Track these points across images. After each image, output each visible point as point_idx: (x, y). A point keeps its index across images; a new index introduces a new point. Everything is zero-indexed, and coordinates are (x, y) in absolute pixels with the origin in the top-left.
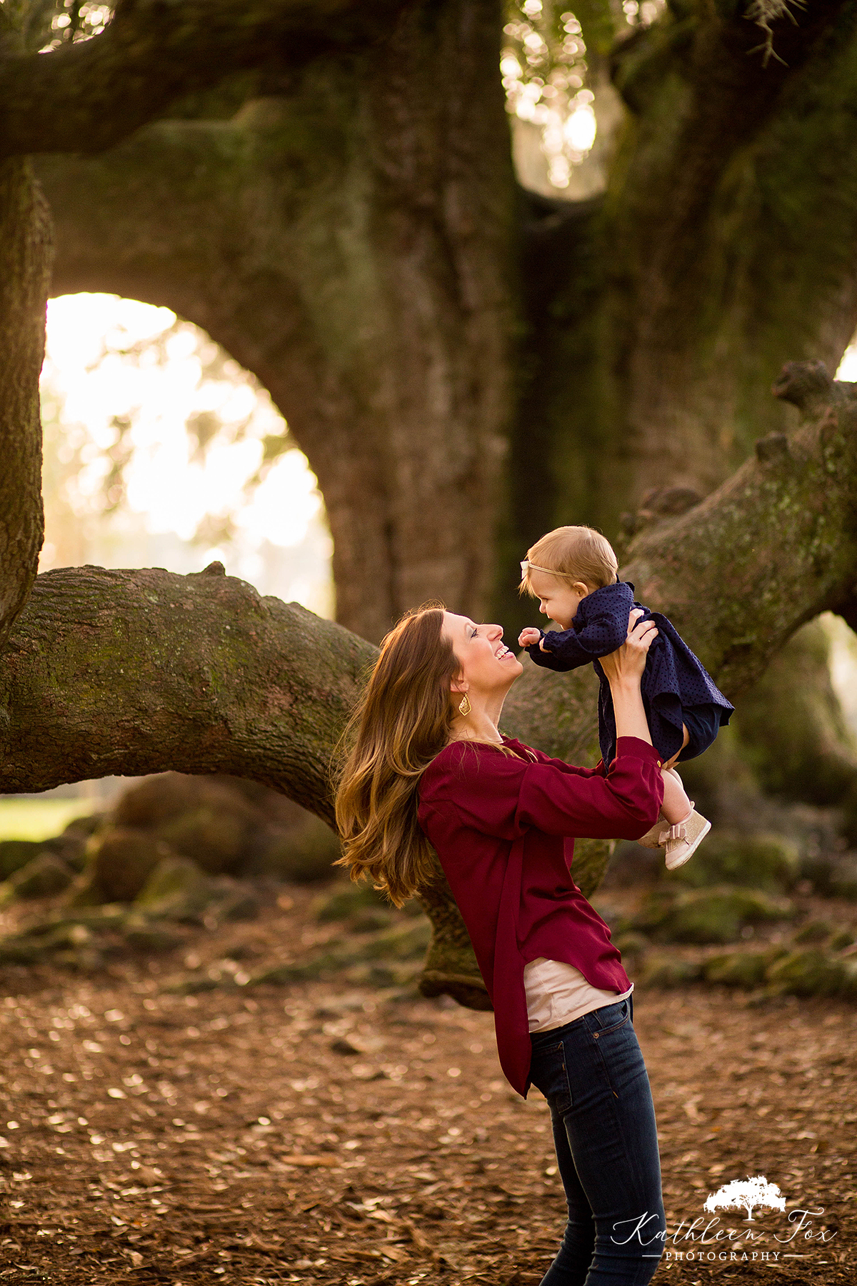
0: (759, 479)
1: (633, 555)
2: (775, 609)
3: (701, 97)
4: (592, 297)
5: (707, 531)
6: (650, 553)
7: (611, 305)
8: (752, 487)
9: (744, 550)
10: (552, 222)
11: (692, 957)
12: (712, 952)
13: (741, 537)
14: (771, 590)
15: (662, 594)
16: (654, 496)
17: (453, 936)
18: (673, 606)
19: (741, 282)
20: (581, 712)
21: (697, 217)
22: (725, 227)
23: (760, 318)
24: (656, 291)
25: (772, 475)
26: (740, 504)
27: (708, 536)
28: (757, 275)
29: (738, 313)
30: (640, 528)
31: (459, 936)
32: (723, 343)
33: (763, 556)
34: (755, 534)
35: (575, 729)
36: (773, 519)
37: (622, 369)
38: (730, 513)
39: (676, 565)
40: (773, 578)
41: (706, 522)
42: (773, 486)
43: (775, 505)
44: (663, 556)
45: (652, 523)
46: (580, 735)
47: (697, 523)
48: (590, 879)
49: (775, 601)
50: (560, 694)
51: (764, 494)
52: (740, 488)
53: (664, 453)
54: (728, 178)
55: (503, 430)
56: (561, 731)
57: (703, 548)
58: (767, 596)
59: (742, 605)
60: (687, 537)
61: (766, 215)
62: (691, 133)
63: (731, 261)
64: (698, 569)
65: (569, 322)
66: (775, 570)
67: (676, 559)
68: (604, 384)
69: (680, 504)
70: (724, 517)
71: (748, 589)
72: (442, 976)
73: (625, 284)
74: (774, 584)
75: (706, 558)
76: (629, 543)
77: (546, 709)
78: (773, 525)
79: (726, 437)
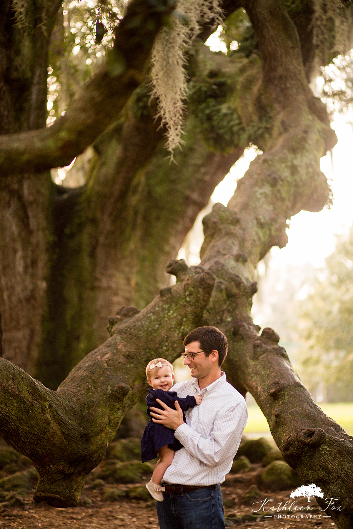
0: (161, 304)
1: (114, 333)
2: (167, 353)
3: (126, 149)
4: (81, 226)
5: (142, 323)
6: (120, 332)
7: (88, 229)
8: (158, 307)
9: (156, 331)
10: (65, 196)
11: (123, 488)
12: (131, 486)
13: (155, 325)
14: (166, 346)
15: (125, 348)
16: (121, 310)
17: (47, 479)
18: (129, 352)
19: (139, 221)
20: (96, 393)
21: (123, 195)
22: (134, 200)
23: (147, 235)
24: (106, 224)
25: (166, 302)
26: (154, 313)
27: (142, 326)
28: (146, 218)
29: (138, 233)
30: (116, 323)
31: (50, 479)
32: (133, 245)
33: (163, 333)
34: (160, 325)
35: (94, 399)
36: (166, 319)
37: (92, 254)
38: (150, 317)
39: (130, 336)
40: (166, 342)
41: (141, 320)
42: (166, 306)
43: (167, 314)
44: (125, 333)
45: (121, 320)
46: (95, 402)
47: (138, 321)
48: (99, 457)
49: (167, 351)
50: (88, 386)
51: (163, 309)
52: (154, 307)
53: (109, 288)
54: (135, 181)
55: (45, 279)
56: (88, 400)
57: (141, 330)
58: (165, 348)
59: (154, 351)
60: (134, 326)
61: (149, 195)
62: (121, 163)
63: (136, 213)
64: (138, 338)
65: (72, 236)
66: (167, 338)
67: (130, 334)
68: (86, 261)
69: (131, 313)
70: (148, 318)
71: (157, 345)
72: (43, 494)
73: (94, 221)
74: (167, 344)
75: (142, 334)
76: (112, 328)
77: (83, 392)
78: (166, 321)
79: (133, 282)
